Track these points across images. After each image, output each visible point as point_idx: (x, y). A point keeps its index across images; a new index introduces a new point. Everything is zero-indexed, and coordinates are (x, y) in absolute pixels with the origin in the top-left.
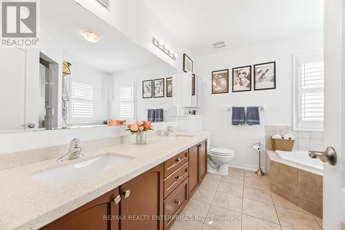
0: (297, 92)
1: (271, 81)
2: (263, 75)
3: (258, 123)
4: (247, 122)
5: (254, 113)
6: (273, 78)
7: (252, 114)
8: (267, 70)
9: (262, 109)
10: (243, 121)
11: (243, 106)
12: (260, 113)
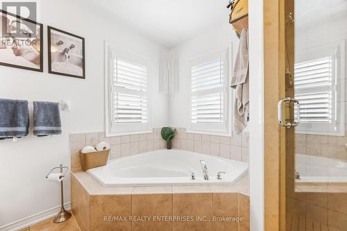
0: (110, 89)
1: (79, 65)
2: (66, 51)
3: (58, 132)
4: (35, 132)
5: (50, 113)
6: (80, 61)
7: (46, 115)
8: (72, 47)
9: (65, 106)
10: (22, 129)
11: (23, 99)
12: (62, 115)
